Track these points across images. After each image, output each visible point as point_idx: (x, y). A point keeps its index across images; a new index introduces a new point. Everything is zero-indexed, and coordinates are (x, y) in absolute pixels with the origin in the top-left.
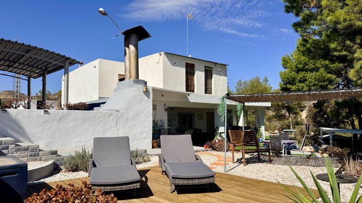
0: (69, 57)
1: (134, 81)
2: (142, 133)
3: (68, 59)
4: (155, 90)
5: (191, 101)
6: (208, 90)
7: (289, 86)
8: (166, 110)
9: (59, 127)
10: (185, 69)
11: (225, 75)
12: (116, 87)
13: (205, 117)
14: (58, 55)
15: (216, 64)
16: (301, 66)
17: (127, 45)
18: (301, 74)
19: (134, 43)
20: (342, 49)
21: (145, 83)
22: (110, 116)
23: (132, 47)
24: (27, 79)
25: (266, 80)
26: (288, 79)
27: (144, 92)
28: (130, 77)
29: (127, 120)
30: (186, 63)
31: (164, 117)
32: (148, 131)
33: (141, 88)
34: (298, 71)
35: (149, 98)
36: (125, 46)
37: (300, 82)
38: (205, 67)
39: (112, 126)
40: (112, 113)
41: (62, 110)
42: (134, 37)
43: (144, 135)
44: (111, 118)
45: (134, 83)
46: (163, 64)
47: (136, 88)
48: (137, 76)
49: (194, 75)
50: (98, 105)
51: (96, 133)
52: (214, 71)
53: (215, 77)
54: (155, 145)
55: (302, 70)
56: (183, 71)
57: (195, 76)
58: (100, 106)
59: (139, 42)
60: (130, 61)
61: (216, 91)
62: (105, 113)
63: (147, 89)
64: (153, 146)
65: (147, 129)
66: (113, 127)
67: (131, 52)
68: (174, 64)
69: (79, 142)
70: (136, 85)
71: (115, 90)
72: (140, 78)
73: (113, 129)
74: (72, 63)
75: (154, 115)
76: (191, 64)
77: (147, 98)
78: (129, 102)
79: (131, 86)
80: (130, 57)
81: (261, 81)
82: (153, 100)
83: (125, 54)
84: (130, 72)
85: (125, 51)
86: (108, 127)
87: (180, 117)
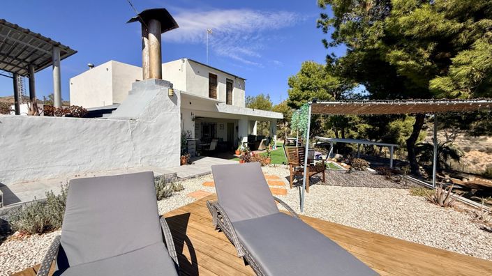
0: (57, 42)
1: (157, 82)
2: (168, 148)
3: (57, 45)
4: (183, 95)
5: (220, 111)
6: (228, 101)
7: (295, 102)
8: (193, 120)
9: (25, 144)
10: (208, 79)
11: (244, 89)
12: (131, 89)
13: (226, 127)
14: (39, 36)
15: (236, 77)
16: (306, 86)
17: (146, 34)
18: (306, 93)
19: (155, 31)
20: (409, 58)
21: (171, 86)
22: (121, 126)
23: (152, 37)
24: (12, 76)
25: (268, 97)
26: (295, 96)
27: (169, 96)
28: (151, 77)
29: (147, 131)
30: (210, 74)
31: (191, 127)
32: (175, 145)
33: (166, 89)
34: (303, 90)
35: (176, 103)
36: (143, 36)
37: (304, 98)
38: (227, 79)
39: (125, 140)
40: (124, 122)
41: (38, 117)
42: (155, 25)
43: (171, 150)
44: (123, 130)
45: (156, 83)
46: (187, 72)
47: (159, 90)
48: (160, 76)
49: (216, 86)
50: (109, 111)
51: (99, 150)
52: (234, 84)
53: (235, 90)
54: (184, 161)
55: (307, 89)
56: (207, 80)
57: (218, 87)
58: (111, 113)
59: (162, 35)
60: (150, 56)
61: (236, 103)
62: (114, 123)
63: (173, 93)
64: (181, 162)
65: (174, 143)
66: (127, 141)
67: (151, 44)
68: (198, 73)
69: (69, 165)
70: (159, 86)
71: (130, 93)
72: (163, 79)
73: (127, 144)
74: (65, 53)
75: (183, 125)
76: (213, 75)
77: (173, 104)
78: (149, 108)
79: (153, 88)
80: (149, 51)
81: (265, 98)
82: (181, 108)
83: (143, 47)
84: (150, 70)
85: (143, 42)
86: (119, 142)
87: (204, 127)
